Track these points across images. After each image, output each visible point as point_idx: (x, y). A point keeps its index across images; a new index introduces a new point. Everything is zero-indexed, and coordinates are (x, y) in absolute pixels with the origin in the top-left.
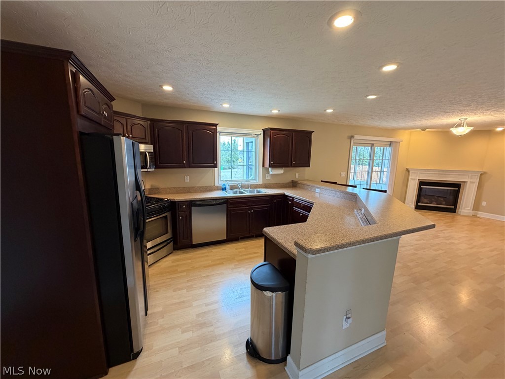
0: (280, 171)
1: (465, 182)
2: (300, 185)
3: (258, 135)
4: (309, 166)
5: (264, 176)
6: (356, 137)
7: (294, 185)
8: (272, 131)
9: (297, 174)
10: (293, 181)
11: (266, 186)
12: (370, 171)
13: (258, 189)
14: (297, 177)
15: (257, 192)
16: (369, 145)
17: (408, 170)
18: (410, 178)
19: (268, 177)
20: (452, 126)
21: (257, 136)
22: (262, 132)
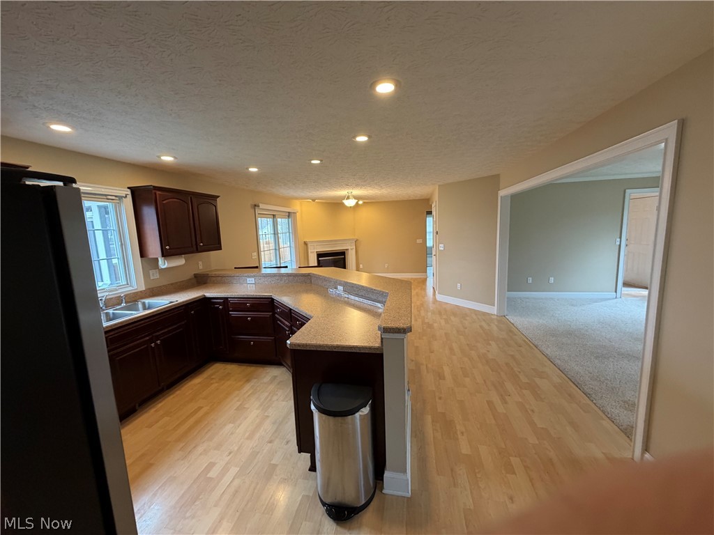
0: (179, 262)
1: (347, 250)
2: (214, 279)
3: (120, 198)
4: (220, 248)
5: (146, 275)
6: (261, 206)
7: (201, 280)
8: (158, 193)
9: (200, 263)
10: (196, 276)
11: (154, 292)
12: (277, 248)
13: (147, 301)
14: (201, 267)
15: (145, 308)
16: (270, 216)
17: (306, 244)
18: (309, 251)
19: (154, 275)
20: (343, 198)
21: (119, 200)
22: (129, 192)
